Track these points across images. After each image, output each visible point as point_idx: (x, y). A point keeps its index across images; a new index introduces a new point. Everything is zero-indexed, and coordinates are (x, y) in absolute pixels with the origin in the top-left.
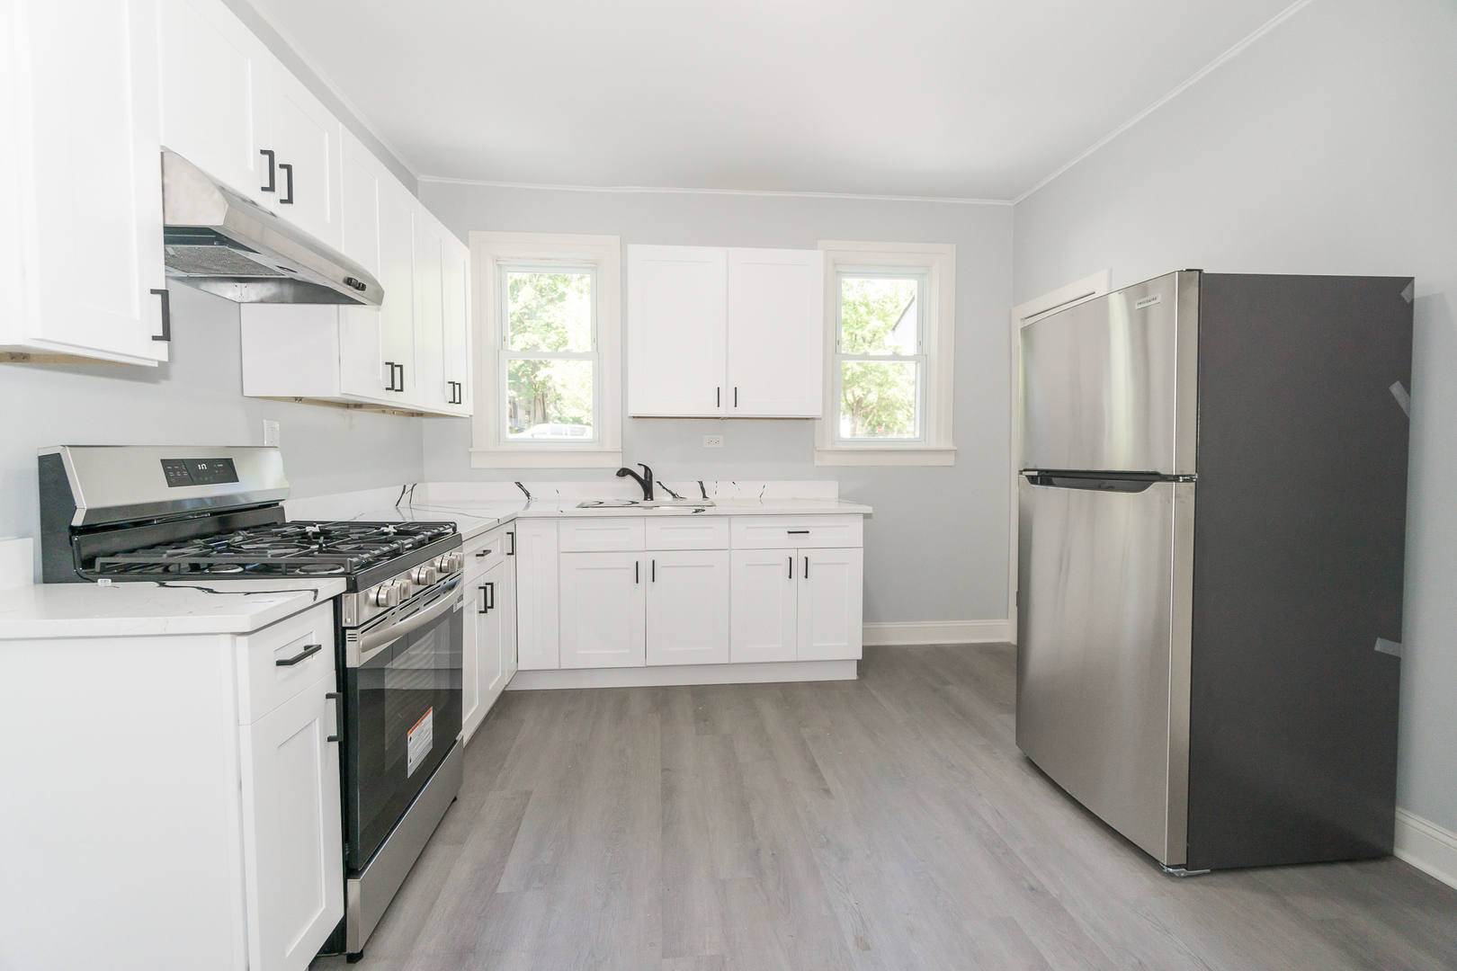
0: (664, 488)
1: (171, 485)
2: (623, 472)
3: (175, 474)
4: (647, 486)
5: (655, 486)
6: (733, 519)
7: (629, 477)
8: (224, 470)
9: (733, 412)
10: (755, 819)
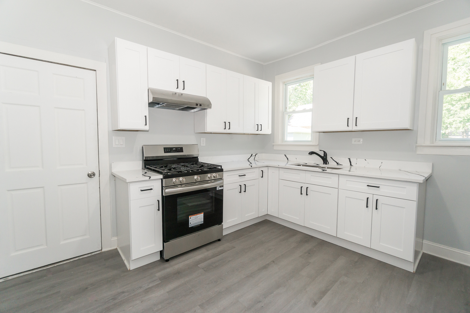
0: (333, 160)
1: (165, 152)
2: (312, 153)
3: (167, 150)
4: (325, 159)
5: (329, 159)
6: (340, 175)
7: (314, 155)
8: (180, 149)
9: (355, 128)
10: (274, 293)
